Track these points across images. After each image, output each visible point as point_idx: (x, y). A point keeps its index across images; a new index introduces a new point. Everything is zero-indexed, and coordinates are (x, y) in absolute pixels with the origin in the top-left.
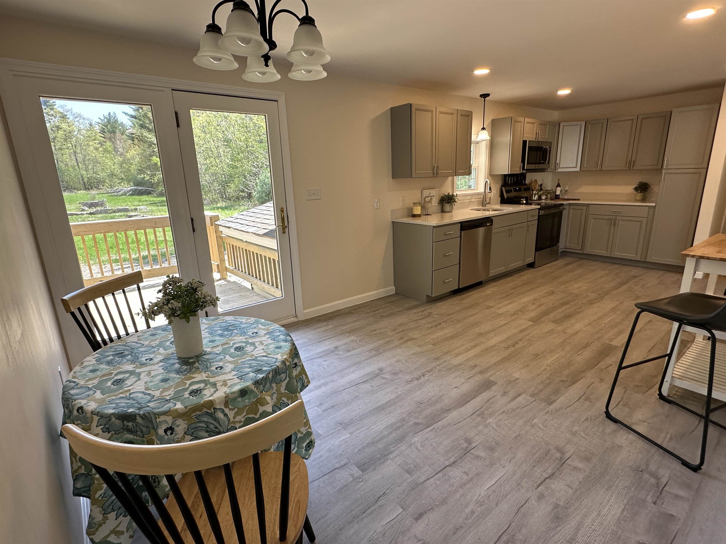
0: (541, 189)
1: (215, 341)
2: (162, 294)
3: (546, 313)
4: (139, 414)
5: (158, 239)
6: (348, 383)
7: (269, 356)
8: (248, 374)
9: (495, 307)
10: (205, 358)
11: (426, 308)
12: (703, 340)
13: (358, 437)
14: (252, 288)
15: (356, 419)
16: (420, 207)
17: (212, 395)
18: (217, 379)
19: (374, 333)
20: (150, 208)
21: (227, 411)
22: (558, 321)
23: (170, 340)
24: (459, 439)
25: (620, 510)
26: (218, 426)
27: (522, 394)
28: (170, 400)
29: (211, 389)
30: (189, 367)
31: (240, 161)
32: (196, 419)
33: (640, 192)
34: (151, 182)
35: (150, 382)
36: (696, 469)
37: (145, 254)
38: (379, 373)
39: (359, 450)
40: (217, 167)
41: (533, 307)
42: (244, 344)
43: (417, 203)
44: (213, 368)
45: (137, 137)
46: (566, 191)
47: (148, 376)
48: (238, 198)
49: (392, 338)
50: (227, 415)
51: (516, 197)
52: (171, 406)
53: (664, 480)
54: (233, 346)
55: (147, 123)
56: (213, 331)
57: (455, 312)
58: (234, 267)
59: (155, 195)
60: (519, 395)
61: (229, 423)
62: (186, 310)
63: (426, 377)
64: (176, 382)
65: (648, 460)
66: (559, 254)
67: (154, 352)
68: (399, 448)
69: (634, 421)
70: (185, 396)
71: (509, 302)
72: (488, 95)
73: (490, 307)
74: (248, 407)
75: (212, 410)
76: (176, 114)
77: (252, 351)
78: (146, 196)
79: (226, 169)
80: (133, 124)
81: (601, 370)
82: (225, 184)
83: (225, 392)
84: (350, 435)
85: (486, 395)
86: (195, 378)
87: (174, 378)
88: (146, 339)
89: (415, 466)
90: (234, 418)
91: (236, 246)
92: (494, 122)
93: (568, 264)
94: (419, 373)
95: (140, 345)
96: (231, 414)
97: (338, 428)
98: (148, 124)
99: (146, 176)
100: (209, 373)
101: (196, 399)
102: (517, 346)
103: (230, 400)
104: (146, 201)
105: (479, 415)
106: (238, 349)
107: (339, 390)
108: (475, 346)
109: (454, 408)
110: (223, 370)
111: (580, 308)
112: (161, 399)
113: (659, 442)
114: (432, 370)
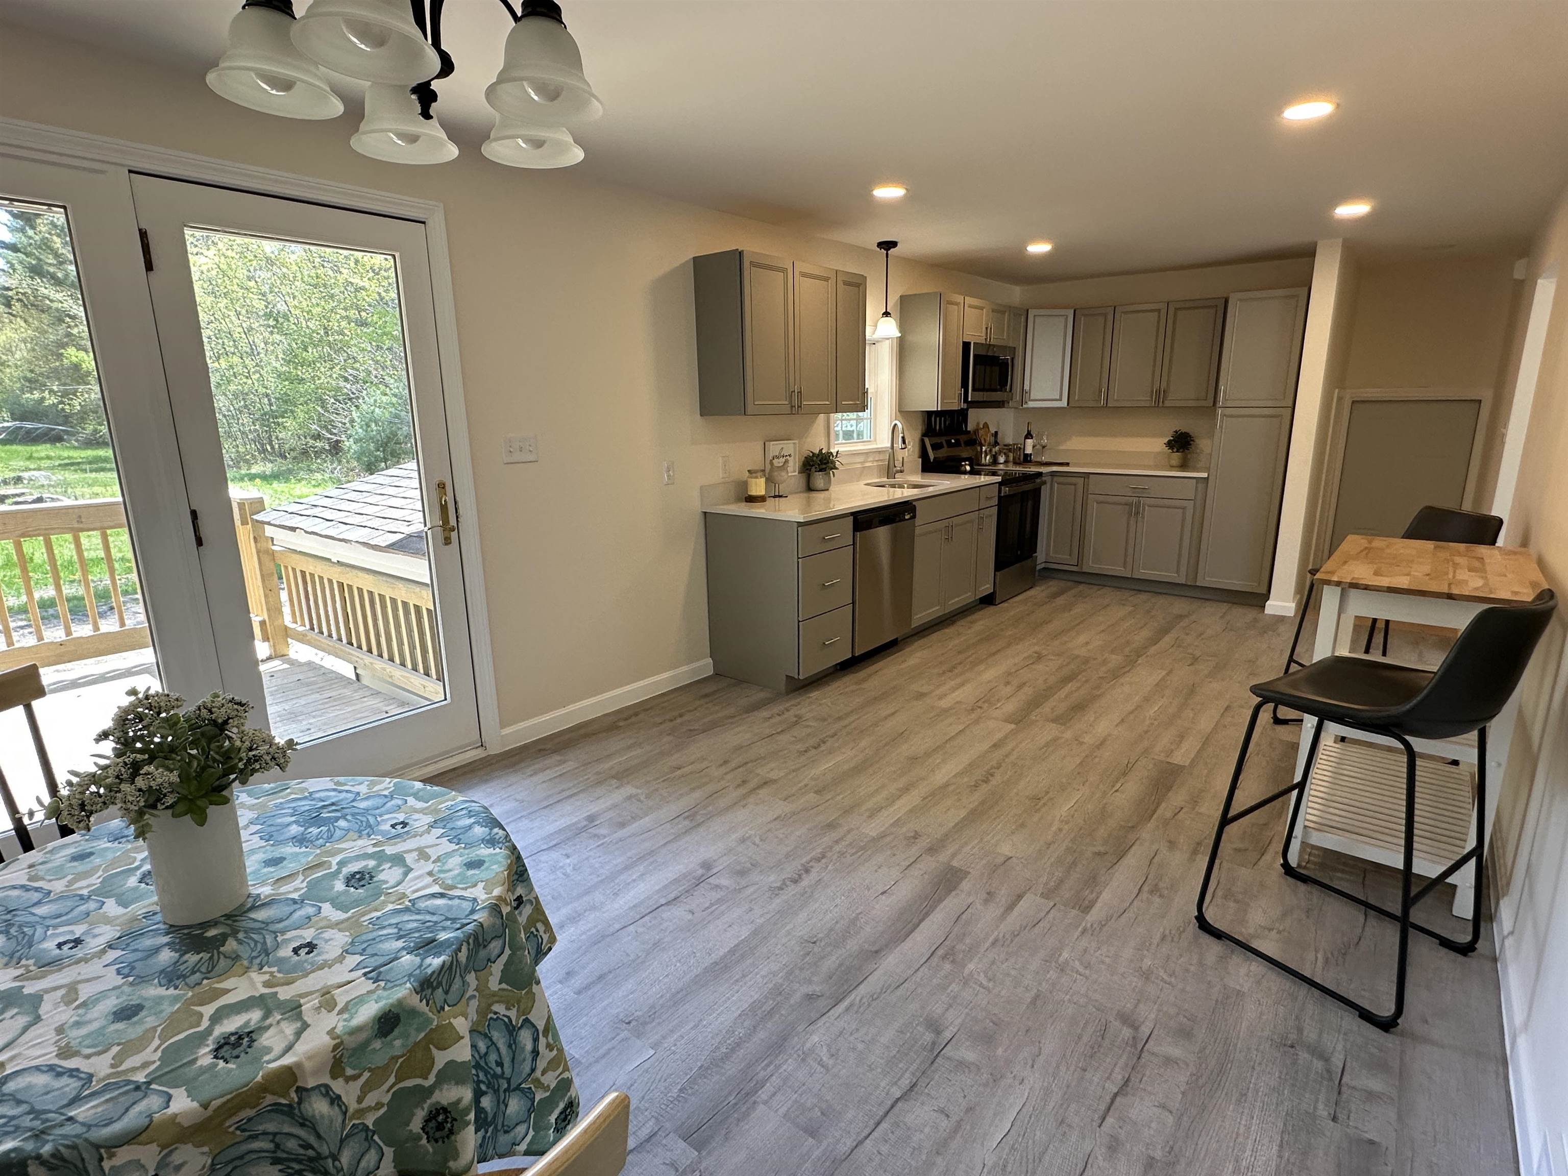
0: (996, 443)
1: (282, 859)
2: (113, 745)
3: (1035, 702)
4: (38, 1157)
5: (86, 554)
6: (631, 908)
7: (450, 893)
8: (396, 959)
9: (934, 693)
10: (255, 920)
11: (788, 705)
12: (1335, 742)
13: (674, 1053)
14: (357, 675)
15: (662, 1006)
16: (763, 480)
17: (289, 1048)
18: (300, 986)
19: (679, 772)
20: (59, 476)
21: (338, 1086)
22: (1062, 720)
23: (138, 868)
24: (911, 1023)
25: (1275, 1148)
26: (312, 1140)
27: (1025, 893)
28: (149, 1083)
29: (284, 1025)
30: (205, 956)
31: (310, 365)
32: (238, 1132)
33: (1177, 451)
34: (63, 409)
35: (78, 1024)
36: (1387, 1025)
37: (46, 596)
38: (703, 875)
39: (681, 1090)
40: (247, 378)
41: (1009, 690)
42: (372, 863)
43: (756, 472)
44: (286, 952)
45: (20, 296)
46: (1044, 447)
47: (68, 1004)
48: (305, 453)
49: (723, 783)
50: (339, 1097)
51: (950, 459)
52: (155, 1107)
53: (1337, 1061)
54: (338, 871)
55: (50, 264)
56: (273, 829)
57: (852, 712)
58: (308, 627)
59: (76, 444)
60: (1020, 897)
61: (344, 1120)
62: (192, 789)
63: (814, 875)
64: (165, 1015)
65: (1297, 1017)
66: (1037, 573)
67: (88, 914)
68: (778, 1067)
69: (1251, 931)
70: (199, 1063)
71: (959, 680)
72: (893, 244)
73: (921, 696)
74: (400, 1060)
75: (293, 1095)
76: (143, 235)
77: (399, 884)
78: (48, 446)
79: (272, 382)
80: (8, 262)
81: (1166, 823)
82: (269, 420)
83: (331, 1032)
84: (652, 1052)
85: (951, 905)
86: (227, 991)
87: (159, 1000)
88: (59, 873)
89: (822, 1113)
90: (360, 1100)
91: (312, 575)
92: (904, 300)
93: (1055, 596)
94: (797, 864)
95: (36, 896)
96: (348, 1092)
97: (622, 1035)
98: (54, 265)
99: (46, 394)
100: (275, 969)
101: (239, 1067)
102: (994, 782)
103: (346, 1054)
104: (49, 458)
105: (944, 957)
106: (358, 879)
107: (611, 930)
108: (906, 790)
109: (886, 946)
110: (318, 954)
111: (1098, 687)
112: (117, 1086)
113: (1307, 974)
114: (824, 857)
